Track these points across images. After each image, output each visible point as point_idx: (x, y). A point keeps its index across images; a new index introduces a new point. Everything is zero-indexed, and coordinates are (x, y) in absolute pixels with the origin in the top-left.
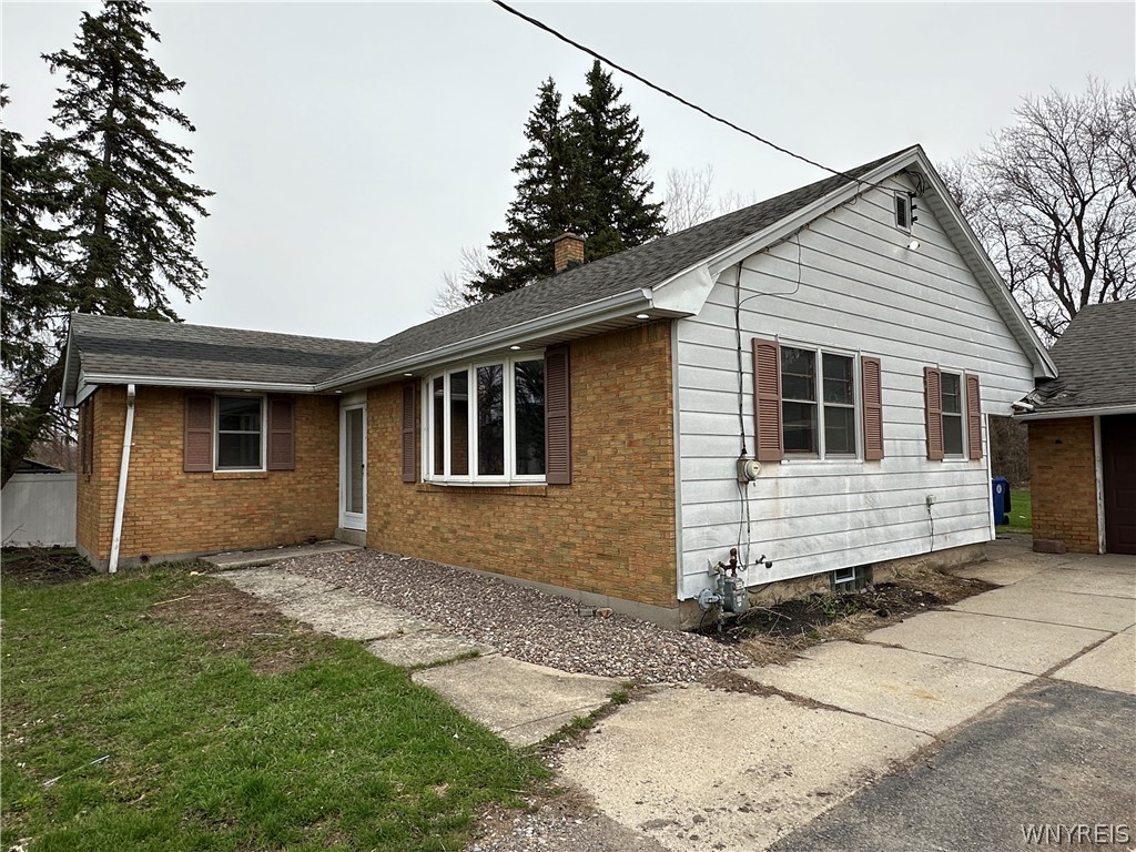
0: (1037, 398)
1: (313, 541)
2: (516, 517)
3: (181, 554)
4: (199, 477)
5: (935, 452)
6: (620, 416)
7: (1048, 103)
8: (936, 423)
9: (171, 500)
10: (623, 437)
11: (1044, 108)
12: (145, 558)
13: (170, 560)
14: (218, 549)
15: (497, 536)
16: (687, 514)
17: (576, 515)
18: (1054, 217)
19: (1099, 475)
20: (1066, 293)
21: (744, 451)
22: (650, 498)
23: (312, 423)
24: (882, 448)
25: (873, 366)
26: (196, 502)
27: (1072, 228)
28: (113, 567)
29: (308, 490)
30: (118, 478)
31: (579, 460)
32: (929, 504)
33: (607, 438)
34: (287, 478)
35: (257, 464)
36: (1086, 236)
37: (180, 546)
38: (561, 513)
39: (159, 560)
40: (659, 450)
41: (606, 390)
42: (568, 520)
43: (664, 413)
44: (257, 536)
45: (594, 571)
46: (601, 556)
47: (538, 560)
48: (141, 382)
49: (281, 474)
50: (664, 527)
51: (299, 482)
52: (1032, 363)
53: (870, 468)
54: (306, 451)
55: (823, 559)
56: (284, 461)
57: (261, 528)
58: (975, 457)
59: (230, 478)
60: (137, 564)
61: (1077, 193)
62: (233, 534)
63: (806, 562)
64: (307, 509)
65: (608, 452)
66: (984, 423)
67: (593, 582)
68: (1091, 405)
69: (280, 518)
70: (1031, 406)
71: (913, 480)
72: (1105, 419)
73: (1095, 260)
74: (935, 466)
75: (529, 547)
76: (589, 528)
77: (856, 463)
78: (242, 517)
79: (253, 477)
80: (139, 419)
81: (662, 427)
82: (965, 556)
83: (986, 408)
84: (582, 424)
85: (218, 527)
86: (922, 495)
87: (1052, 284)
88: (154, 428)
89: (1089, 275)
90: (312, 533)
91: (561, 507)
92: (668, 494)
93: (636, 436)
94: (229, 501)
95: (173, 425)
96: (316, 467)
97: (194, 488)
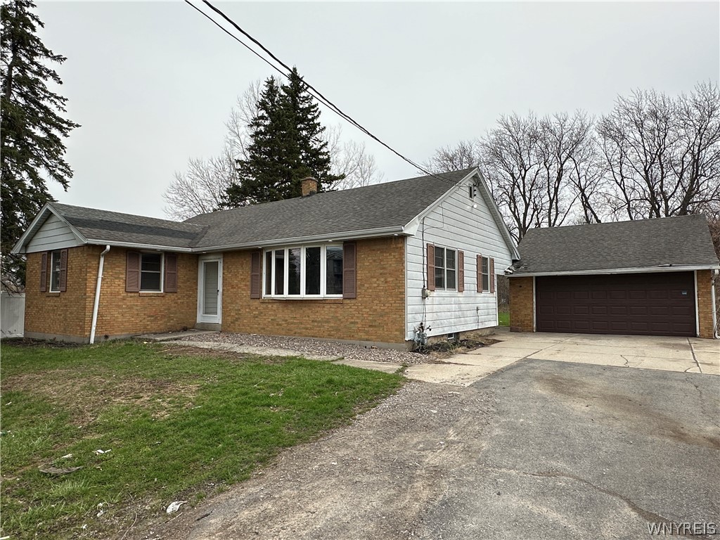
0: (513, 268)
1: (185, 329)
2: (325, 312)
3: (123, 335)
4: (133, 294)
5: (480, 289)
6: (382, 271)
7: (511, 119)
8: (481, 277)
9: (119, 306)
10: (383, 279)
11: (510, 122)
12: (106, 337)
13: (118, 338)
14: (140, 333)
15: (313, 321)
16: (409, 309)
17: (358, 310)
18: (512, 175)
19: (534, 300)
20: (516, 213)
21: (424, 286)
22: (395, 303)
23: (186, 268)
24: (463, 286)
25: (461, 254)
26: (130, 308)
27: (520, 181)
28: (92, 341)
29: (183, 303)
30: (95, 294)
31: (360, 288)
32: (477, 310)
33: (375, 280)
34: (173, 296)
35: (158, 289)
36: (526, 188)
37: (123, 331)
38: (350, 310)
39: (113, 338)
40: (399, 285)
41: (374, 261)
42: (354, 313)
43: (402, 271)
44: (159, 326)
45: (367, 333)
46: (370, 326)
47: (338, 330)
48: (112, 244)
49: (170, 294)
50: (401, 313)
51: (179, 299)
52: (512, 254)
53: (460, 294)
54: (182, 282)
55: (446, 329)
56: (172, 288)
57: (161, 322)
58: (492, 292)
59: (148, 296)
60: (103, 340)
61: (523, 165)
62: (148, 325)
63: (441, 330)
64: (182, 313)
65: (376, 285)
66: (495, 278)
67: (367, 337)
68: (533, 272)
69: (169, 317)
70: (511, 272)
71: (471, 300)
72: (537, 277)
73: (530, 199)
74: (479, 295)
75: (333, 325)
76: (365, 316)
77: (455, 292)
78: (152, 316)
79: (158, 296)
80: (106, 263)
81: (401, 276)
82: (488, 332)
83: (497, 272)
84: (361, 275)
85: (141, 321)
86: (475, 306)
87: (510, 209)
88: (112, 268)
89: (527, 206)
90: (185, 325)
91: (351, 308)
92: (403, 301)
93: (389, 279)
94: (146, 308)
95: (121, 266)
96: (187, 291)
97: (130, 301)
